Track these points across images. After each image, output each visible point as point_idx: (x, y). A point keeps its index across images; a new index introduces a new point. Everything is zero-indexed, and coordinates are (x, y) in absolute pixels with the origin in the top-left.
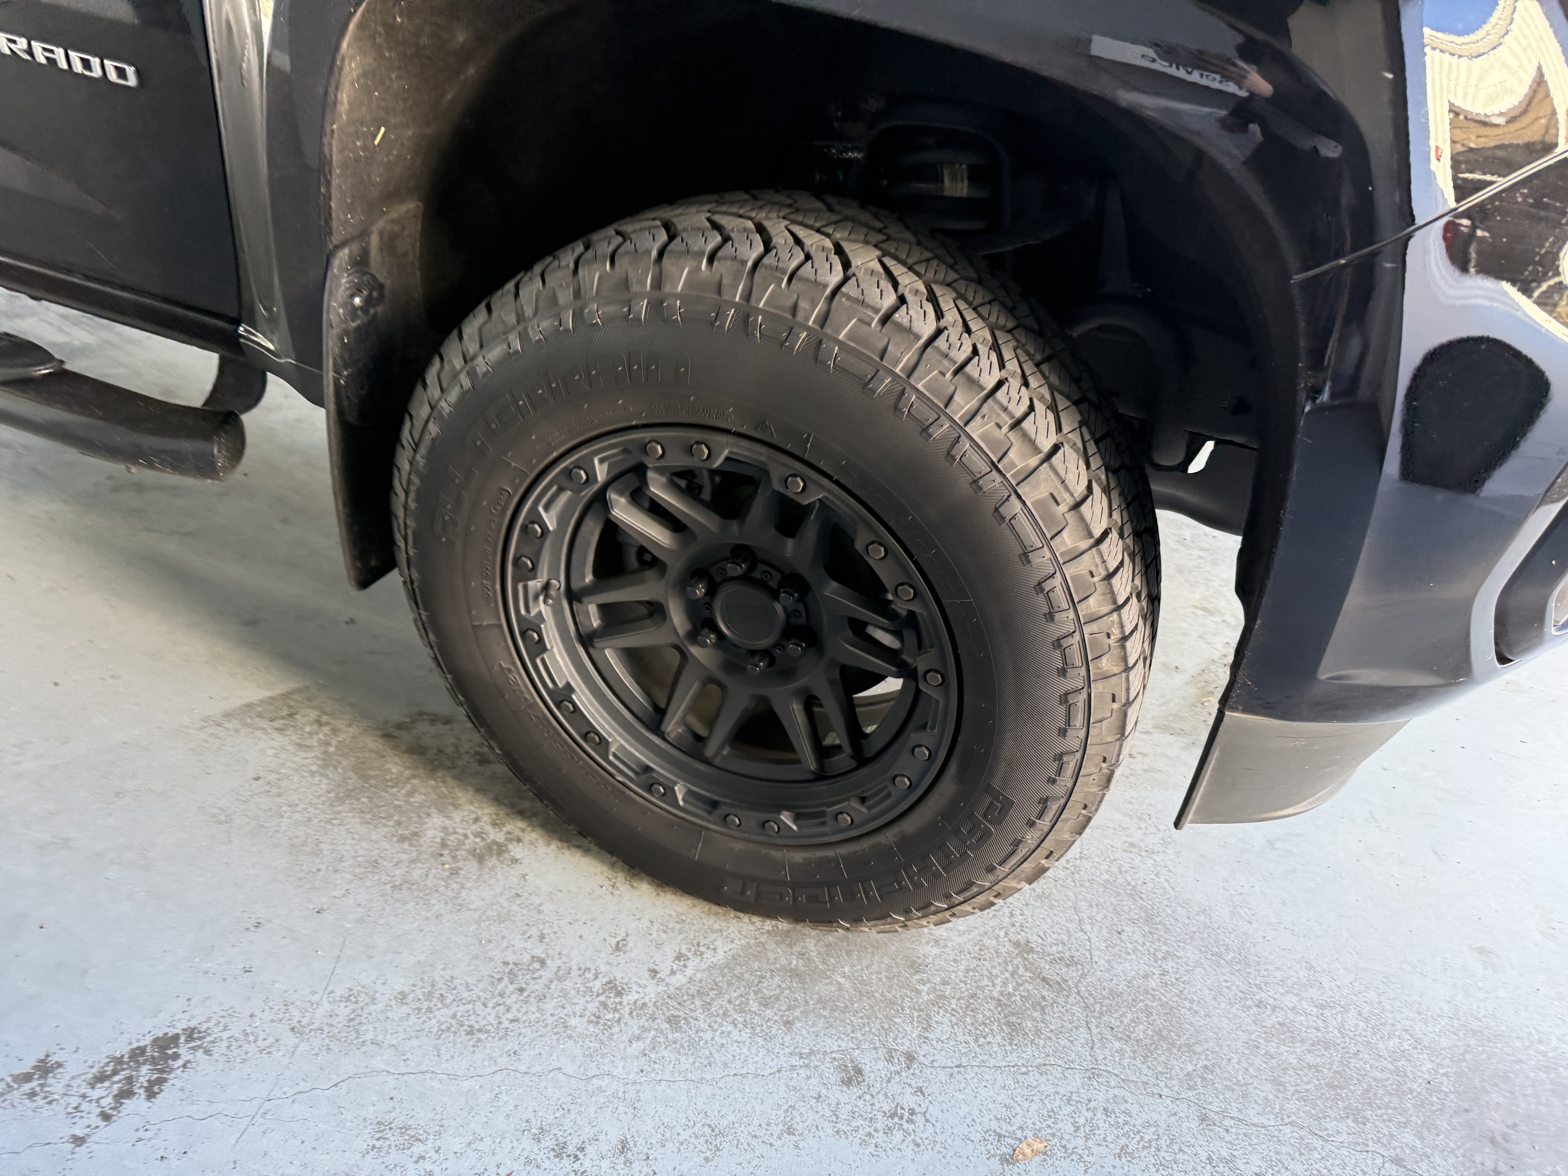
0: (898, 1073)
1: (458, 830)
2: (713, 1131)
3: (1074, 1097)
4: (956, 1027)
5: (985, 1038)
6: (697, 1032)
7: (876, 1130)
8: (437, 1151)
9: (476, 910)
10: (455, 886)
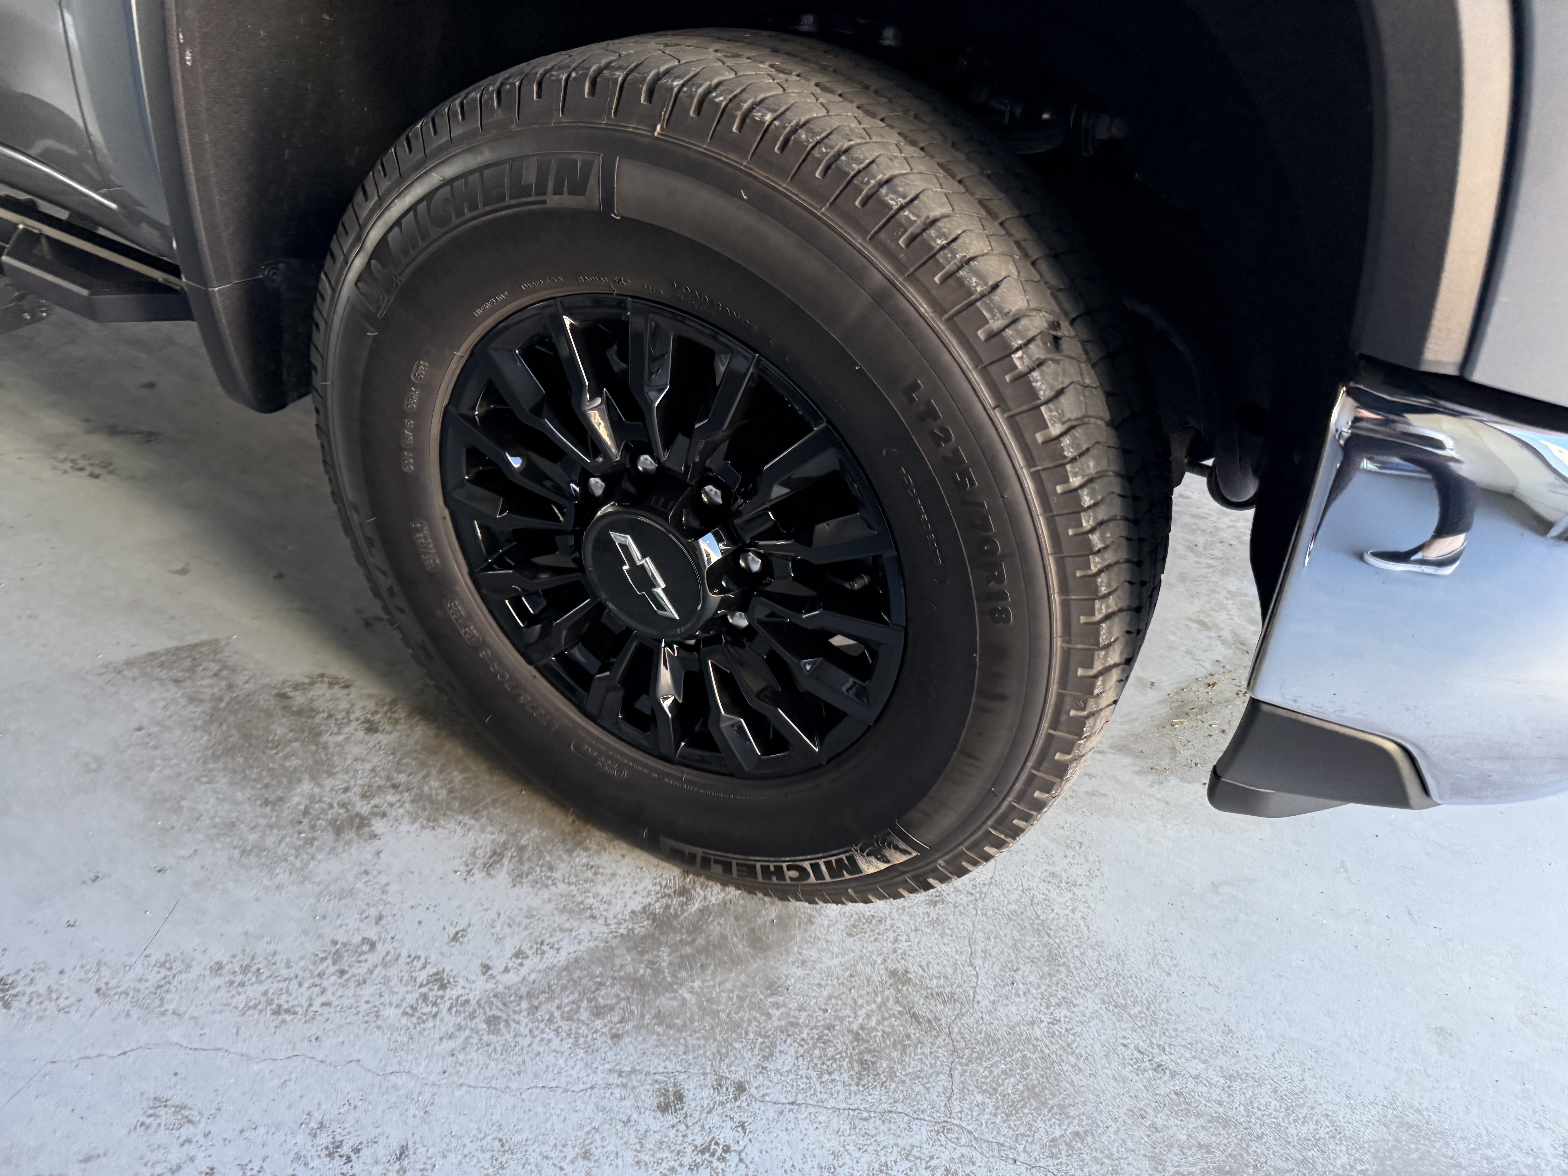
0: (722, 1104)
1: (325, 799)
2: (502, 1146)
3: (915, 1152)
4: (800, 1059)
5: (830, 1074)
6: (515, 1036)
7: (681, 1165)
8: (205, 1136)
9: (319, 884)
10: (305, 856)
